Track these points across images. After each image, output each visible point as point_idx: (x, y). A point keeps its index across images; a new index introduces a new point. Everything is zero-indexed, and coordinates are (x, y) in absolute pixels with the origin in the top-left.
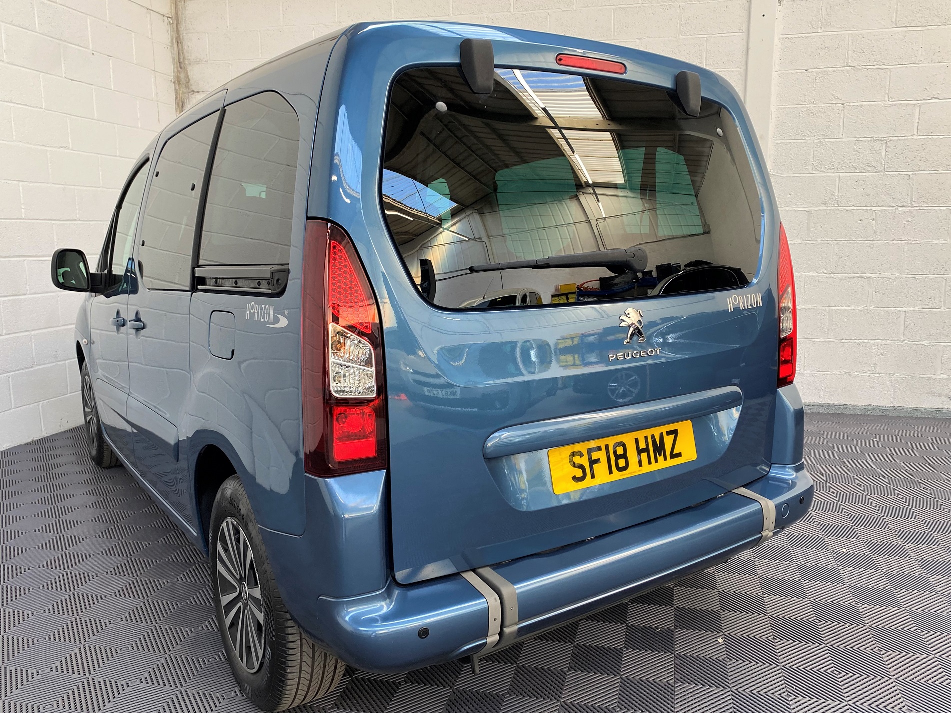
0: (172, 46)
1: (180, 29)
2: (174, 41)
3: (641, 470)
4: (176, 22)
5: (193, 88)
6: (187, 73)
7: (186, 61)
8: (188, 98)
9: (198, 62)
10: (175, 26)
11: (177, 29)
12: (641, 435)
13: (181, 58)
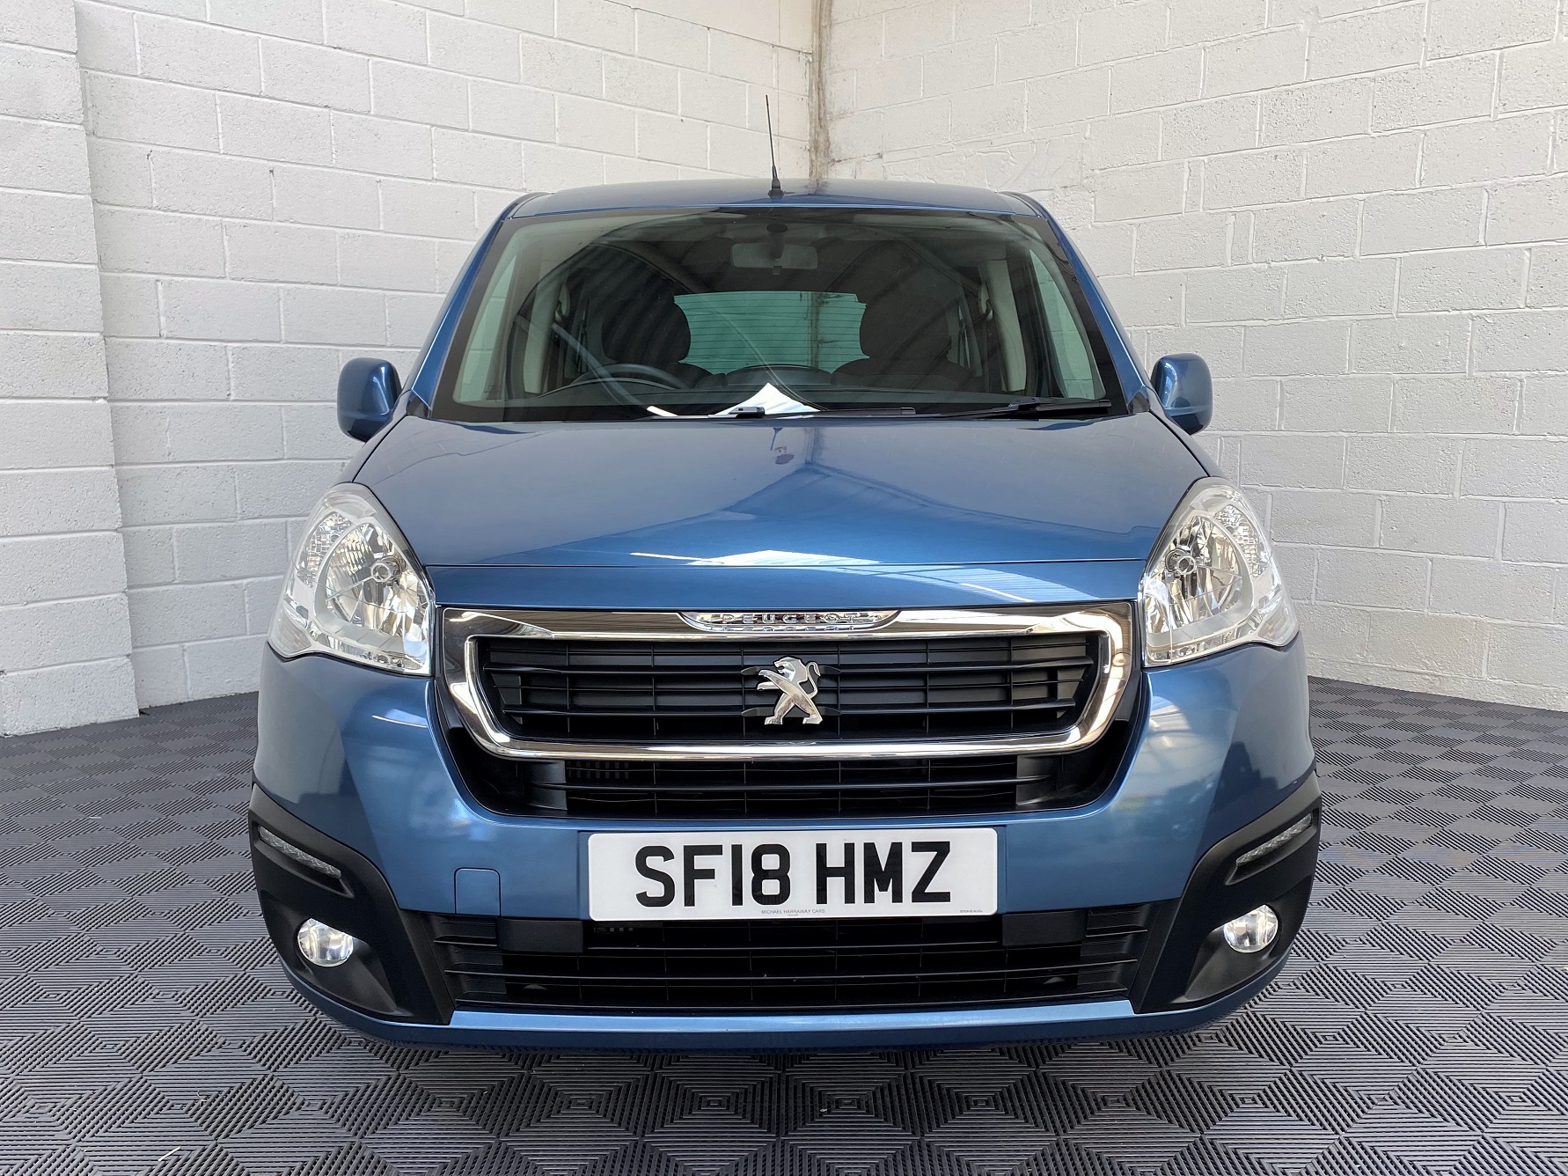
0: (810, 96)
1: (823, 69)
2: (814, 88)
4: (818, 61)
5: (834, 155)
6: (828, 134)
7: (828, 116)
8: (827, 171)
9: (841, 116)
10: (816, 65)
11: (820, 71)
13: (822, 112)
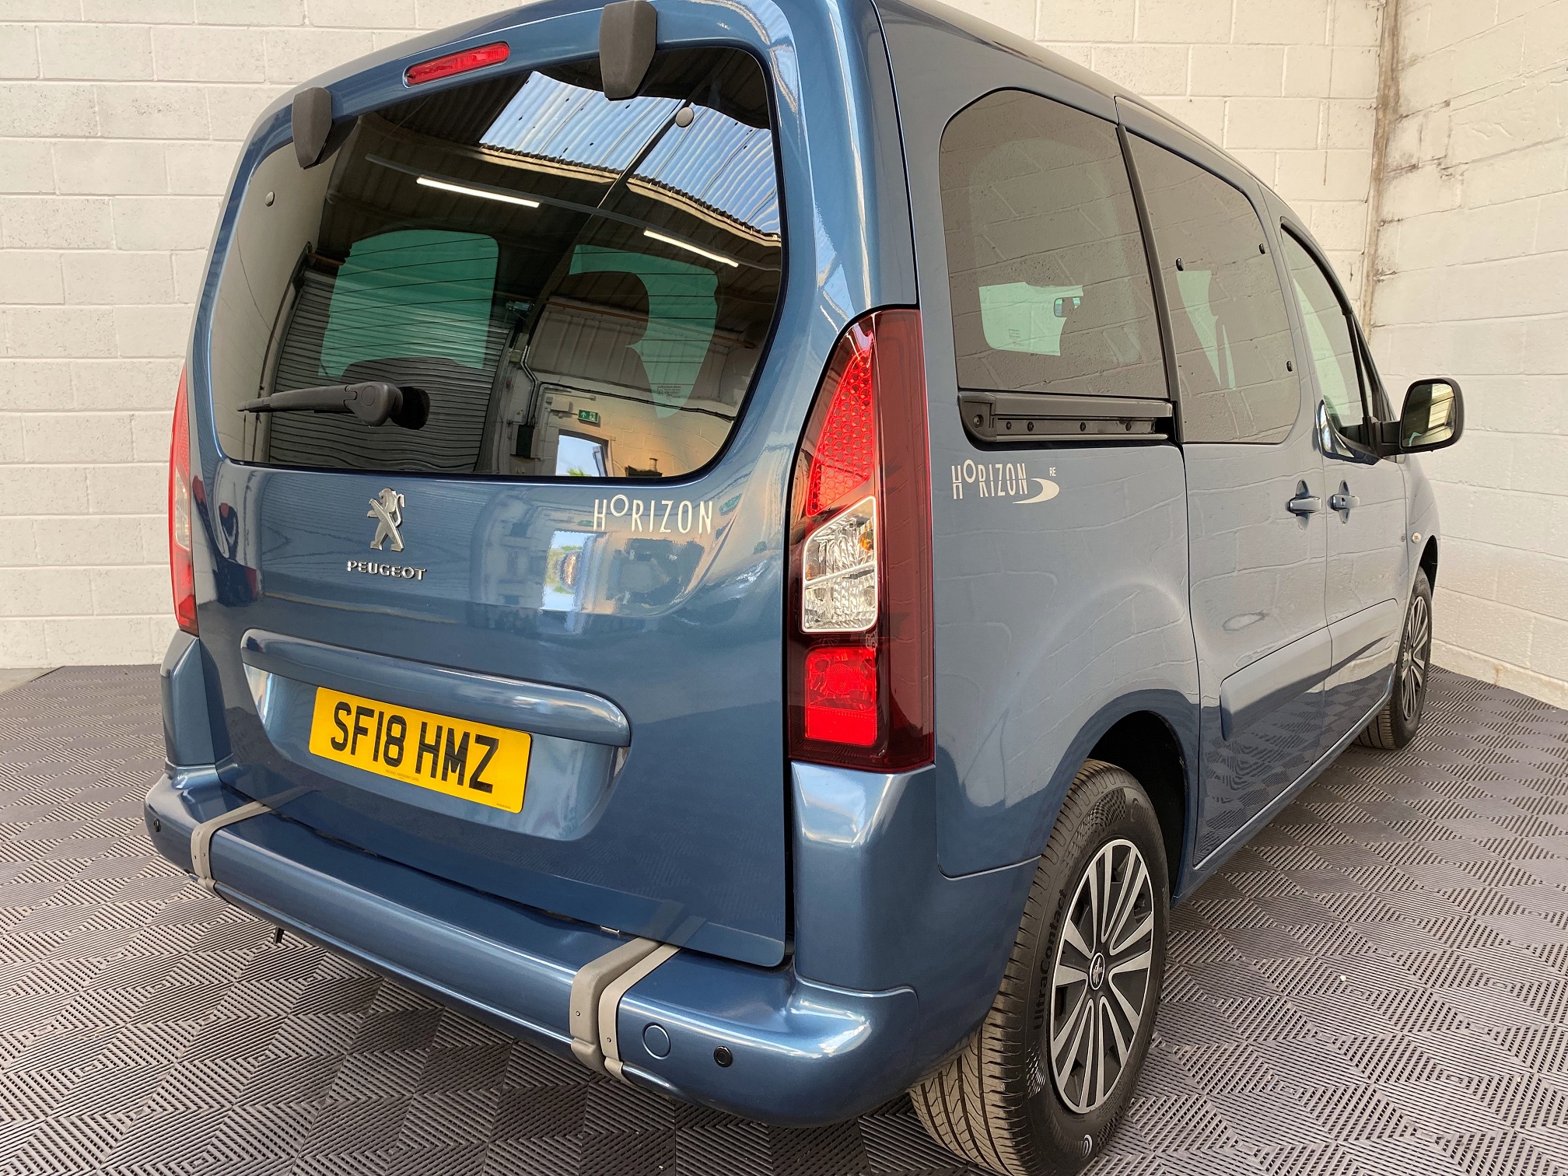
3: (417, 780)
12: (434, 721)
13: (1395, 61)
